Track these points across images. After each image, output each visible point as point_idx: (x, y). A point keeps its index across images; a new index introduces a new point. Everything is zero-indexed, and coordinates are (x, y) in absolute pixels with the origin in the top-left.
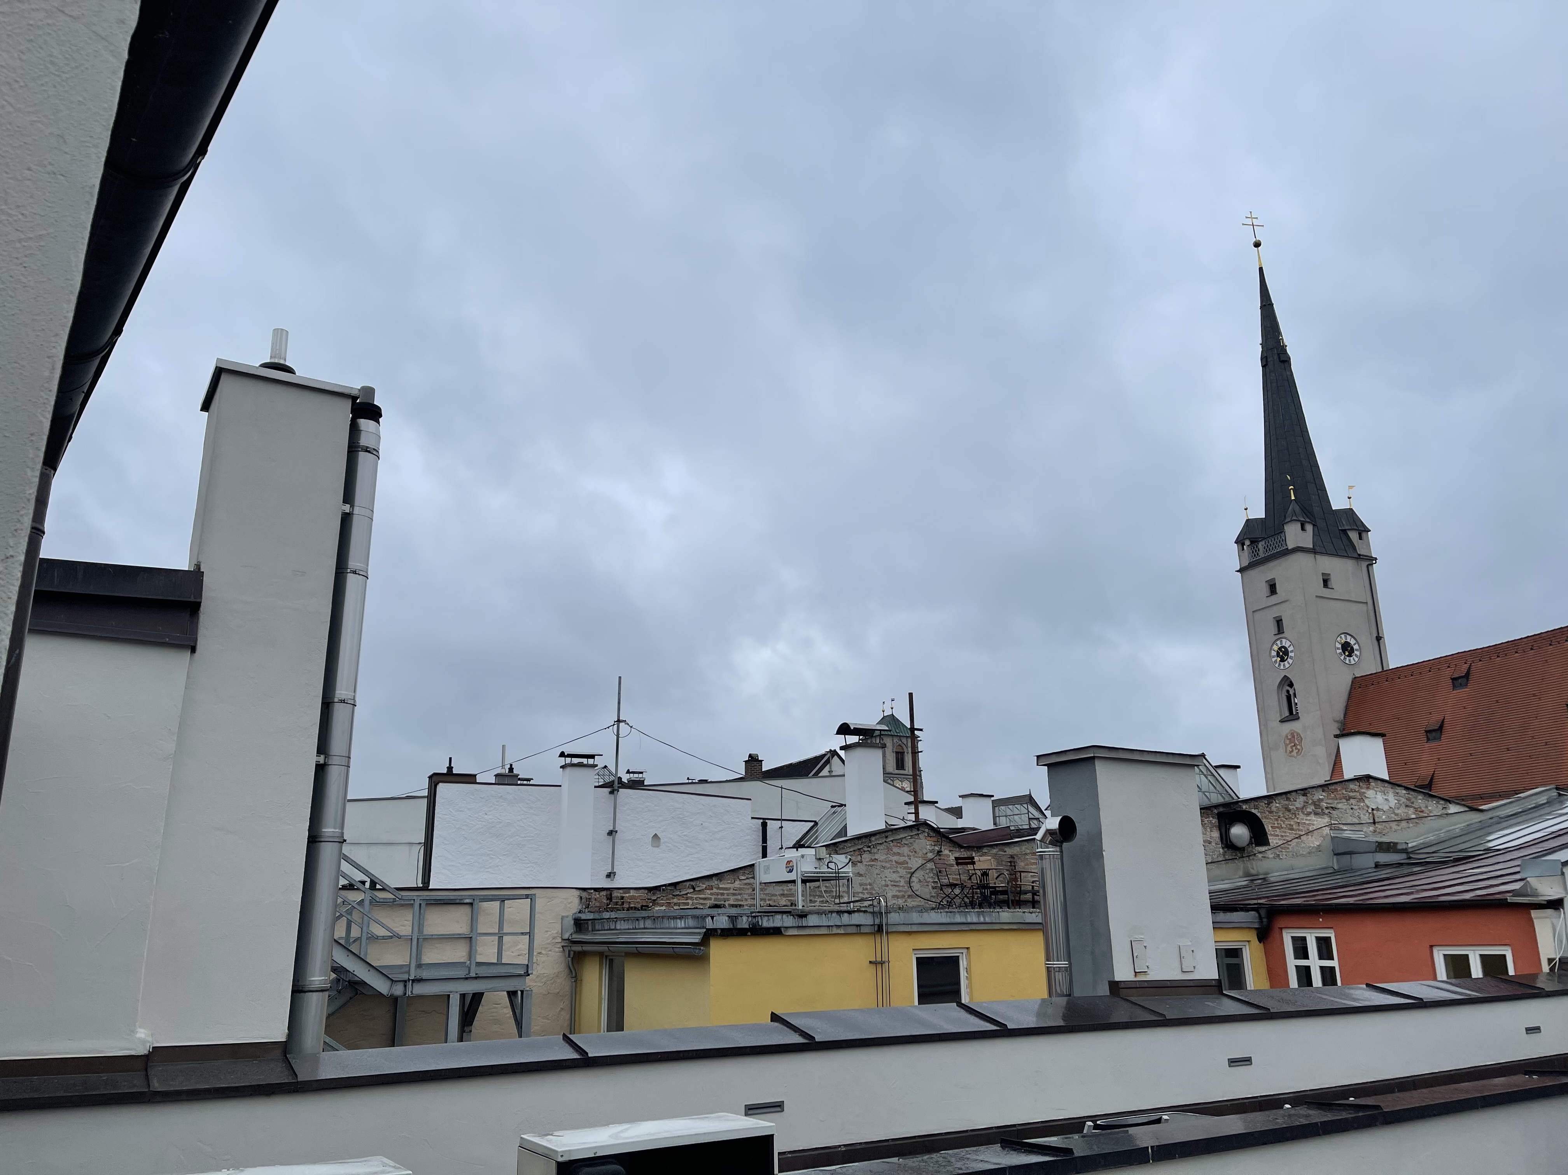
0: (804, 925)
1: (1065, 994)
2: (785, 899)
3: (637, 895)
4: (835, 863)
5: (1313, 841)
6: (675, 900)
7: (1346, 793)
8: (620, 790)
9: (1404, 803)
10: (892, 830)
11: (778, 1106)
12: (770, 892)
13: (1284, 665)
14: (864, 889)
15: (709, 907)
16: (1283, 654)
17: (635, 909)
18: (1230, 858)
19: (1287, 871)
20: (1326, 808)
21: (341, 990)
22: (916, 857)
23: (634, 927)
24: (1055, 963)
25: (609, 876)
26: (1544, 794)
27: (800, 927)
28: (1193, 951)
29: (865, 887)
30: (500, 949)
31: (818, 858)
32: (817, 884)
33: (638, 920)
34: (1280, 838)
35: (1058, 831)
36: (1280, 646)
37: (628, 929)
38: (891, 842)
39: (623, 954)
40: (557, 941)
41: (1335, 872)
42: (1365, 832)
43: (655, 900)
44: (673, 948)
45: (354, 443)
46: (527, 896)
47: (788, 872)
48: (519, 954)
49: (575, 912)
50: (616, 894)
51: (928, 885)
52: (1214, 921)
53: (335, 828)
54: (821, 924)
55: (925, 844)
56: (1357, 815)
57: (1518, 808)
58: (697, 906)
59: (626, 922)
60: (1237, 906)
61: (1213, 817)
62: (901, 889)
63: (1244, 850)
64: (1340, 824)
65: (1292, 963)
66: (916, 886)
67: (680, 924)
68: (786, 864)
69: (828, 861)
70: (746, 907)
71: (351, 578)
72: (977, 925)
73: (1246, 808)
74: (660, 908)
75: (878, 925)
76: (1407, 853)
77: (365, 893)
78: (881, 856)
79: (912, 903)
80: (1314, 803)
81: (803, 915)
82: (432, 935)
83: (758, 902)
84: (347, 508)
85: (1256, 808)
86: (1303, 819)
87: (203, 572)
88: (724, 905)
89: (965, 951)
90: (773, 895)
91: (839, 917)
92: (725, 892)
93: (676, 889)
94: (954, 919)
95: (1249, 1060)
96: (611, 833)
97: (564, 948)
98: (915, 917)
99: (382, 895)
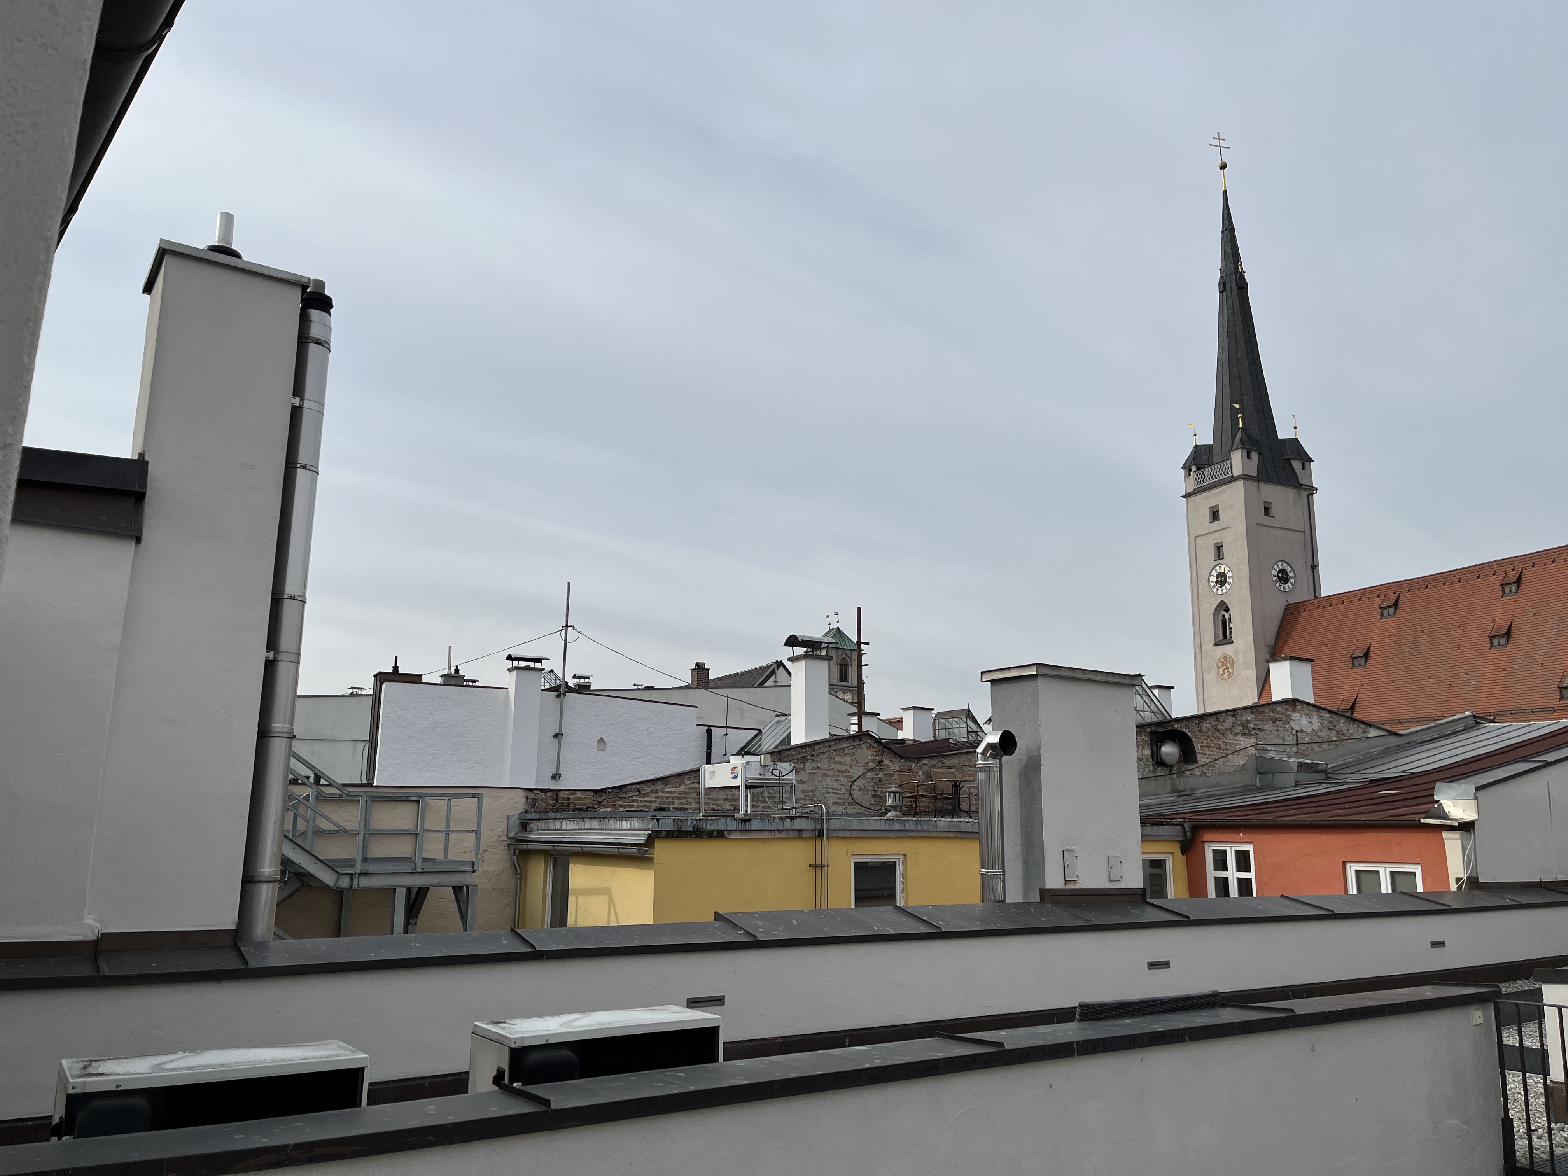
0: (747, 829)
1: (998, 899)
2: (729, 804)
3: (583, 796)
4: (779, 770)
5: (1239, 761)
6: (621, 803)
7: (1272, 715)
8: (567, 694)
9: (1326, 725)
10: (835, 740)
11: (719, 1001)
12: (715, 797)
13: (1222, 590)
14: (805, 796)
15: (654, 810)
16: (1222, 579)
17: (581, 809)
18: (1160, 774)
19: (1212, 788)
20: (1253, 729)
21: (287, 881)
22: (858, 766)
23: (580, 828)
24: (989, 870)
25: (554, 777)
26: (1460, 721)
27: (743, 830)
28: (1121, 862)
29: (807, 794)
30: (447, 845)
31: (763, 765)
32: (760, 790)
33: (583, 821)
34: (1208, 756)
35: (998, 745)
36: (1219, 571)
37: (574, 830)
38: (834, 752)
39: (569, 854)
40: (502, 839)
41: (1258, 789)
42: (1288, 753)
43: (601, 802)
44: (618, 848)
45: (304, 334)
46: (474, 796)
47: (733, 778)
48: (464, 851)
49: (520, 811)
50: (562, 795)
51: (867, 793)
52: (1144, 833)
53: (284, 723)
54: (764, 829)
55: (866, 754)
56: (1281, 736)
57: (1436, 733)
58: (643, 808)
59: (572, 823)
60: (1164, 820)
61: (1145, 736)
62: (842, 796)
63: (1173, 768)
64: (1265, 744)
65: (1212, 874)
66: (856, 794)
67: (626, 825)
68: (732, 770)
69: (772, 768)
70: (691, 811)
71: (300, 472)
72: (914, 833)
73: (1178, 728)
74: (605, 810)
75: (819, 831)
76: (1327, 773)
77: (311, 788)
78: (823, 765)
79: (852, 810)
80: (1242, 724)
81: (745, 820)
82: (379, 831)
83: (702, 806)
84: (297, 401)
85: (1187, 727)
86: (1230, 739)
87: (148, 462)
88: (668, 807)
89: (902, 857)
90: (717, 800)
91: (781, 821)
92: (671, 795)
93: (621, 791)
94: (893, 826)
95: (1167, 964)
96: (556, 736)
97: (510, 846)
98: (855, 824)
99: (327, 790)
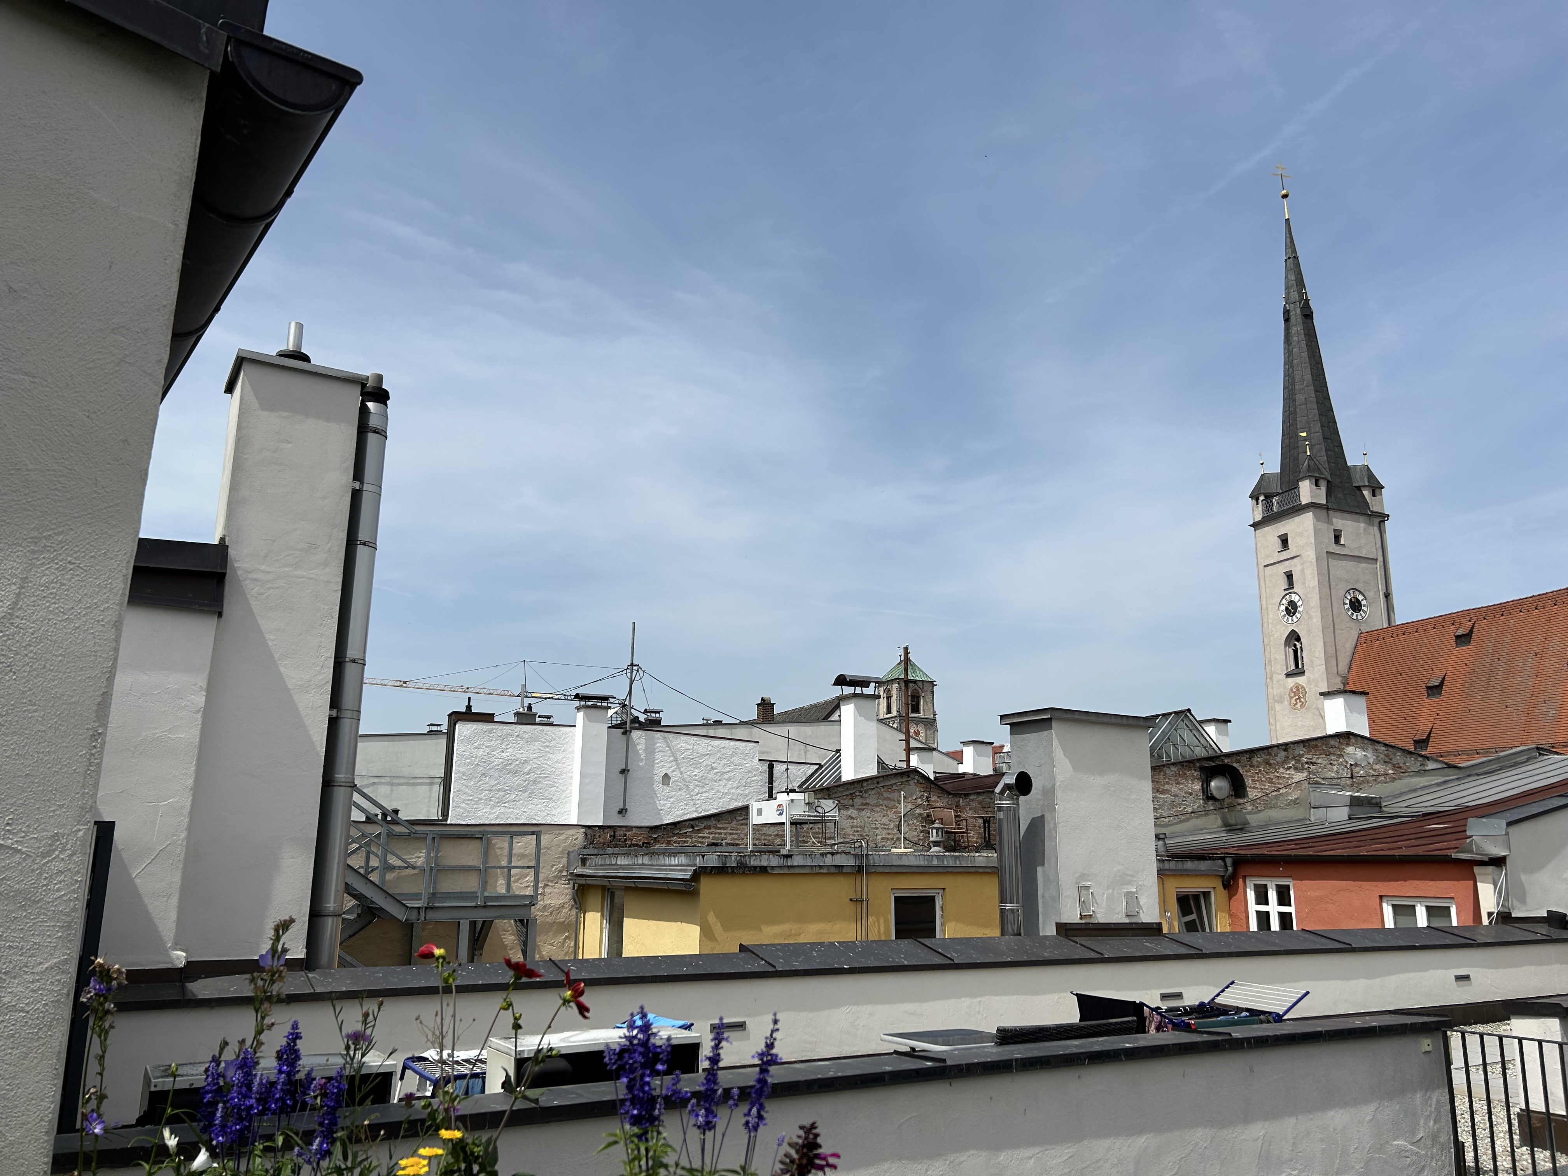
0: (789, 864)
3: (640, 833)
4: (823, 808)
5: (1292, 795)
6: (675, 839)
7: (1326, 748)
8: (635, 730)
9: (1382, 759)
10: (883, 777)
11: (740, 1026)
12: (762, 833)
13: (1292, 620)
16: (1292, 608)
17: (636, 845)
18: (1210, 809)
20: (1305, 763)
21: (361, 914)
23: (633, 863)
24: (1006, 905)
25: (620, 812)
27: (785, 866)
28: (1138, 898)
29: (856, 829)
30: (509, 880)
31: (806, 802)
33: (636, 856)
34: (1258, 790)
35: (1014, 785)
36: (1289, 600)
38: (882, 788)
39: (622, 888)
40: (564, 874)
41: (1310, 824)
42: (1342, 786)
43: (656, 838)
44: (666, 883)
45: (363, 425)
46: (533, 833)
47: (779, 815)
49: (580, 847)
50: (620, 832)
51: (916, 829)
53: (346, 774)
54: (805, 864)
55: (914, 791)
56: (1335, 769)
57: (1498, 765)
58: (696, 844)
59: (626, 858)
60: (1207, 855)
61: (1195, 770)
62: (890, 831)
63: (1222, 802)
64: (1318, 778)
65: (1253, 908)
67: (674, 861)
68: (777, 808)
69: (816, 805)
70: (742, 846)
71: (360, 548)
72: (952, 868)
73: (1228, 762)
74: (660, 846)
75: (859, 866)
76: (1379, 807)
77: (382, 826)
78: (872, 800)
80: (1294, 758)
81: (788, 856)
82: (449, 866)
83: (751, 842)
84: (357, 485)
85: (1238, 761)
86: (1282, 773)
87: (228, 545)
89: (941, 892)
90: (765, 836)
91: (822, 857)
92: (723, 831)
93: (676, 828)
94: (932, 861)
95: (1180, 995)
96: (623, 772)
97: (570, 881)
98: (895, 860)
99: (398, 829)
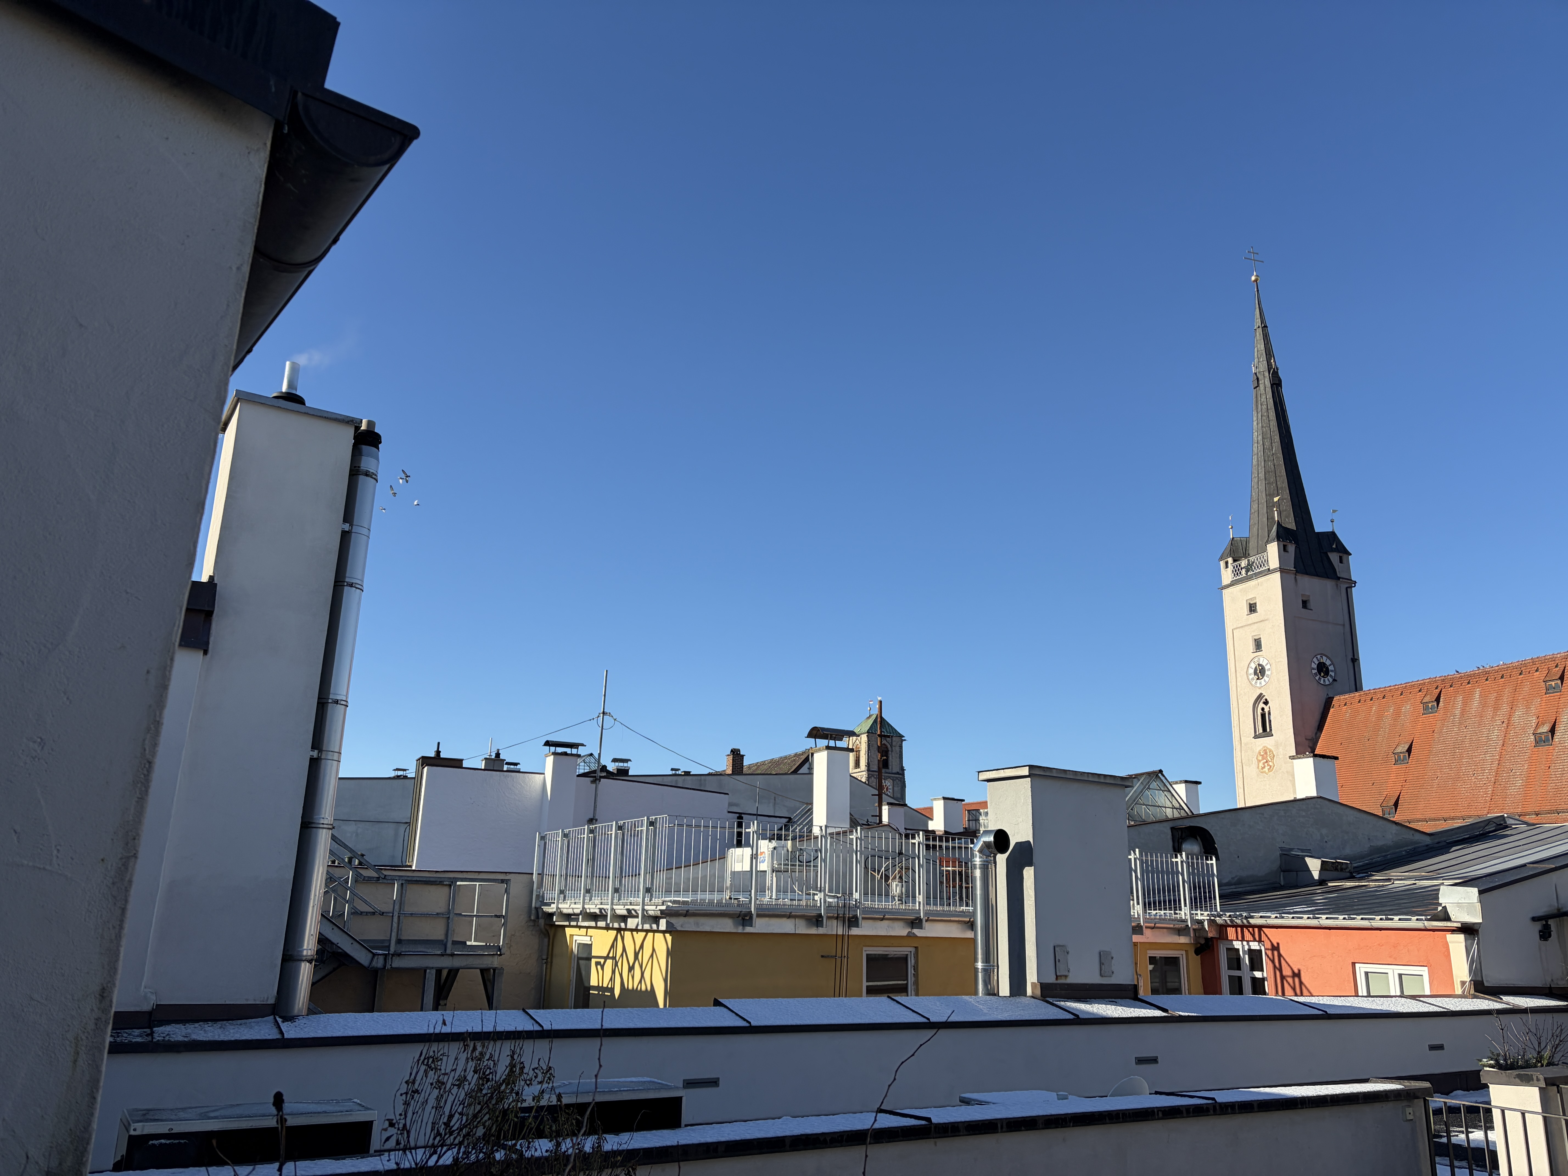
1: (991, 993)
8: (602, 780)
11: (714, 1083)
13: (1260, 683)
16: (1260, 672)
35: (993, 843)
36: (1257, 664)
41: (1281, 887)
45: (355, 467)
46: (502, 881)
48: (493, 935)
53: (325, 815)
65: (1225, 973)
71: (347, 590)
73: (1199, 823)
76: (1351, 873)
82: (413, 913)
85: (1209, 823)
89: (913, 950)
95: (1155, 1060)
96: (590, 821)
99: (365, 873)
